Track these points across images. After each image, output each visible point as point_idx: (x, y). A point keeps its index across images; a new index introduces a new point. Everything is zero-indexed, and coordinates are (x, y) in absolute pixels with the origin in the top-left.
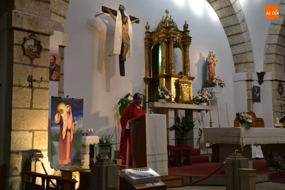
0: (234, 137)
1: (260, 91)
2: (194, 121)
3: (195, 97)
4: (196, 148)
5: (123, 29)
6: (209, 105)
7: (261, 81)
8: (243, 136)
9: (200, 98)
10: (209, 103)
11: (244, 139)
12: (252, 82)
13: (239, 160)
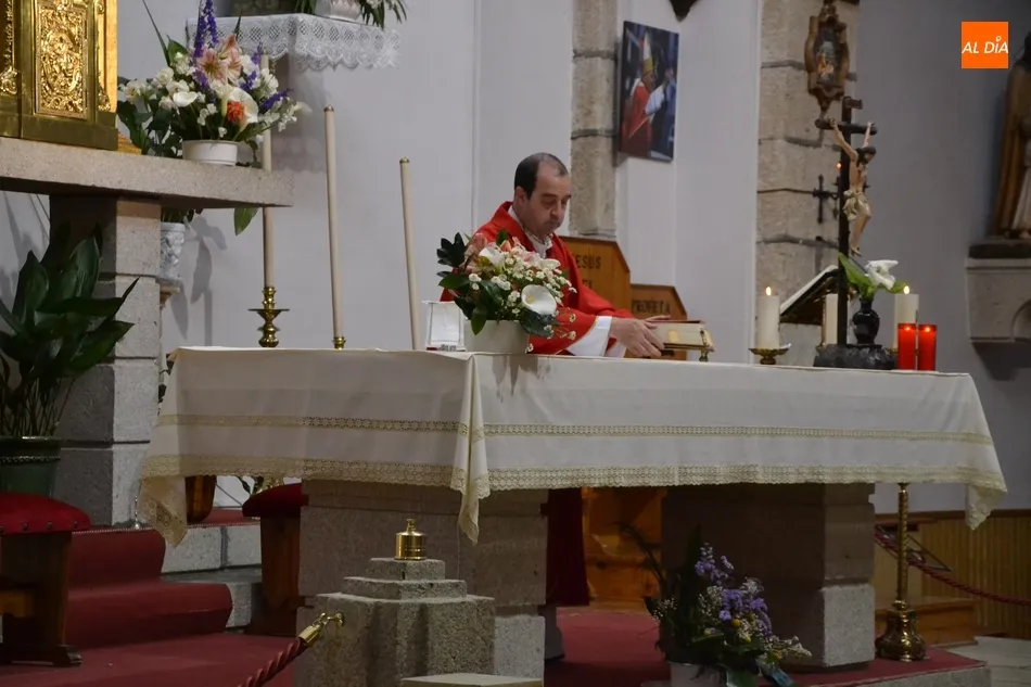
0: (418, 427)
1: (675, 66)
2: (119, 294)
3: (139, 86)
4: (131, 523)
6: (258, 165)
8: (480, 423)
9: (183, 97)
10: (254, 145)
11: (481, 446)
13: (423, 609)
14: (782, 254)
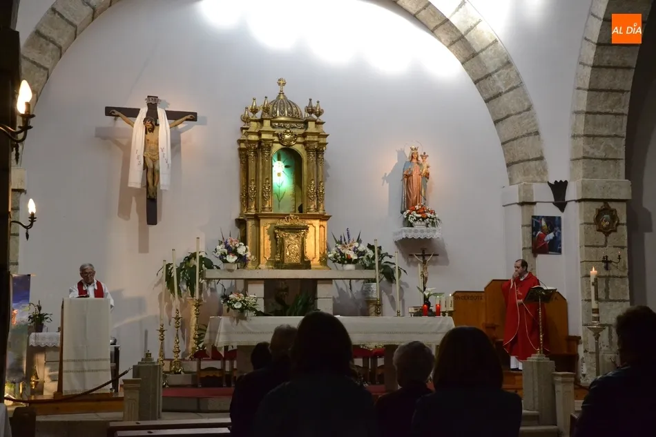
5: (147, 141)
7: (561, 204)
12: (535, 207)
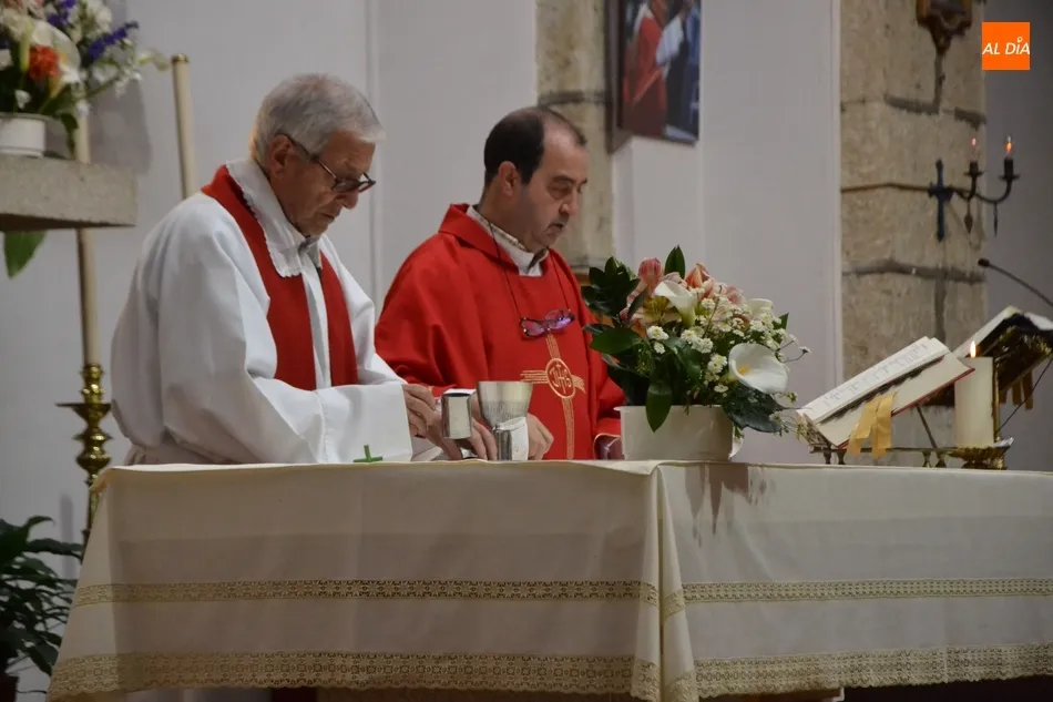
10: (70, 122)
14: (888, 292)
